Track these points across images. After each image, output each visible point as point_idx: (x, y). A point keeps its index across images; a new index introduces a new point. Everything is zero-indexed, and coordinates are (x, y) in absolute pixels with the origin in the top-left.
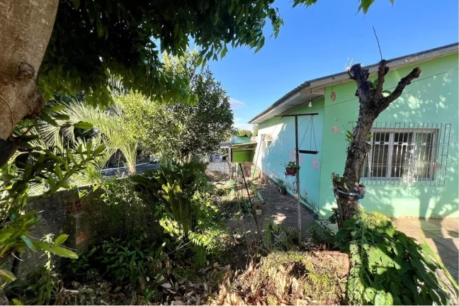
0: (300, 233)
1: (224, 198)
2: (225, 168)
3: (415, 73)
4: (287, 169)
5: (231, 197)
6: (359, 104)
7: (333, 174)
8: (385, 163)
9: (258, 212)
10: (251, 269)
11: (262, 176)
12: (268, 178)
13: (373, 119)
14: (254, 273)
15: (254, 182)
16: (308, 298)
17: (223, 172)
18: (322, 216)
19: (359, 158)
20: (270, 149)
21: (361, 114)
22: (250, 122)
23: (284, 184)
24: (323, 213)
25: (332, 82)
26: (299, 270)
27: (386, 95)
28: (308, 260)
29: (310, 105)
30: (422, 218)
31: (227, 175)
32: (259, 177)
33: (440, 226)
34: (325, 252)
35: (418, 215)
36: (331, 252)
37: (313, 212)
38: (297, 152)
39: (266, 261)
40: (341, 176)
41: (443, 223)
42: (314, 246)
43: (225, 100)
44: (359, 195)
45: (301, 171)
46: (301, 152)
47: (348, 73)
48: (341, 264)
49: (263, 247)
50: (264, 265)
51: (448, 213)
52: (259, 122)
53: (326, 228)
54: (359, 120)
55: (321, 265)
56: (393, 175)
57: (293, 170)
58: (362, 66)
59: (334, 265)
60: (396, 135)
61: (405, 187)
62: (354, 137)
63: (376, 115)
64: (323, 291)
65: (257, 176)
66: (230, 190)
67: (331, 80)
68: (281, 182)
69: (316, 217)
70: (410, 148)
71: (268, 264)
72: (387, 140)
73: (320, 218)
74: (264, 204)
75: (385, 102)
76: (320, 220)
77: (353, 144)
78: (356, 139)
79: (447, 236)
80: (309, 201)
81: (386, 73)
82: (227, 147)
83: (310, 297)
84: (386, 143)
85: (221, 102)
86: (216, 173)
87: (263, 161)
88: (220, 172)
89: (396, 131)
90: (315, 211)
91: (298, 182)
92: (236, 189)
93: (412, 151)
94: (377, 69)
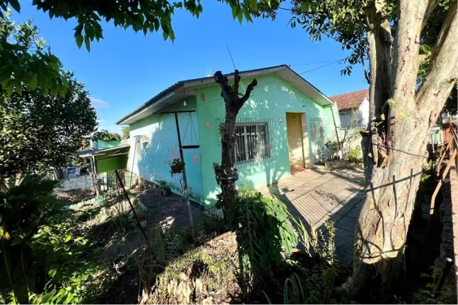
0: (193, 230)
1: (90, 223)
2: (87, 183)
3: (255, 83)
4: (172, 167)
5: (102, 218)
6: (225, 103)
7: (214, 163)
8: (244, 149)
9: (143, 224)
10: (145, 296)
11: (140, 182)
12: (147, 183)
13: (236, 115)
14: (150, 300)
15: (131, 191)
16: (213, 292)
17: (83, 189)
18: (208, 206)
19: (231, 147)
20: (147, 150)
21: (227, 111)
22: (118, 123)
23: (168, 184)
24: (208, 203)
25: (201, 84)
26: (198, 269)
27: (240, 97)
28: (204, 254)
29: (185, 104)
30: (268, 185)
31: (91, 191)
32: (137, 184)
33: (277, 187)
34: (216, 238)
35: (266, 184)
36: (221, 236)
37: (200, 205)
38: (180, 148)
39: (163, 278)
40: (220, 164)
41: (279, 185)
42: (207, 237)
43: (82, 95)
44: (235, 178)
45: (186, 167)
46: (185, 147)
47: (214, 77)
48: (231, 243)
49: (157, 263)
50: (161, 283)
51: (280, 177)
52: (131, 122)
53: (213, 215)
54: (227, 116)
55: (216, 252)
56: (249, 158)
57: (178, 167)
58: (223, 73)
59: (226, 247)
60: (247, 127)
61: (257, 165)
62: (225, 130)
63: (237, 112)
64: (223, 278)
65: (134, 183)
66: (99, 210)
67: (200, 82)
68: (164, 183)
69: (203, 208)
70: (256, 136)
71: (166, 279)
72: (243, 132)
73: (206, 208)
74: (147, 212)
75: (241, 102)
76: (206, 210)
77: (225, 136)
78: (227, 132)
79: (282, 193)
80: (194, 195)
81: (239, 80)
82: (87, 155)
83: (214, 290)
84: (242, 134)
85: (76, 97)
86: (73, 192)
87: (141, 164)
88: (79, 190)
89: (247, 125)
90: (201, 203)
91: (185, 178)
92: (107, 205)
93: (257, 138)
94: (233, 77)
